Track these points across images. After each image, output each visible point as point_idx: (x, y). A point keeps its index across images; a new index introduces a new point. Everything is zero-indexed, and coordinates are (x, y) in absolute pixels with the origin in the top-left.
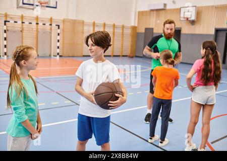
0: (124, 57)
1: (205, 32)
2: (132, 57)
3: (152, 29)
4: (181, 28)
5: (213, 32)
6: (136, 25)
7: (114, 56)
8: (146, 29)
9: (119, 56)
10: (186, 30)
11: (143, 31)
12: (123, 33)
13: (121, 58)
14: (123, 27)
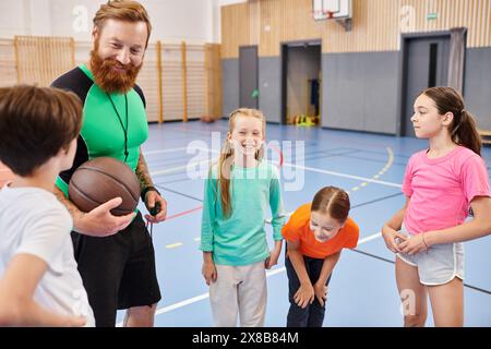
0: (191, 123)
1: (378, 48)
2: (212, 121)
3: (256, 47)
4: (320, 40)
5: (397, 46)
6: (219, 42)
7: (166, 122)
8: (242, 49)
9: (180, 121)
10: (333, 44)
11: (236, 55)
12: (184, 62)
13: (184, 124)
14: (184, 48)
